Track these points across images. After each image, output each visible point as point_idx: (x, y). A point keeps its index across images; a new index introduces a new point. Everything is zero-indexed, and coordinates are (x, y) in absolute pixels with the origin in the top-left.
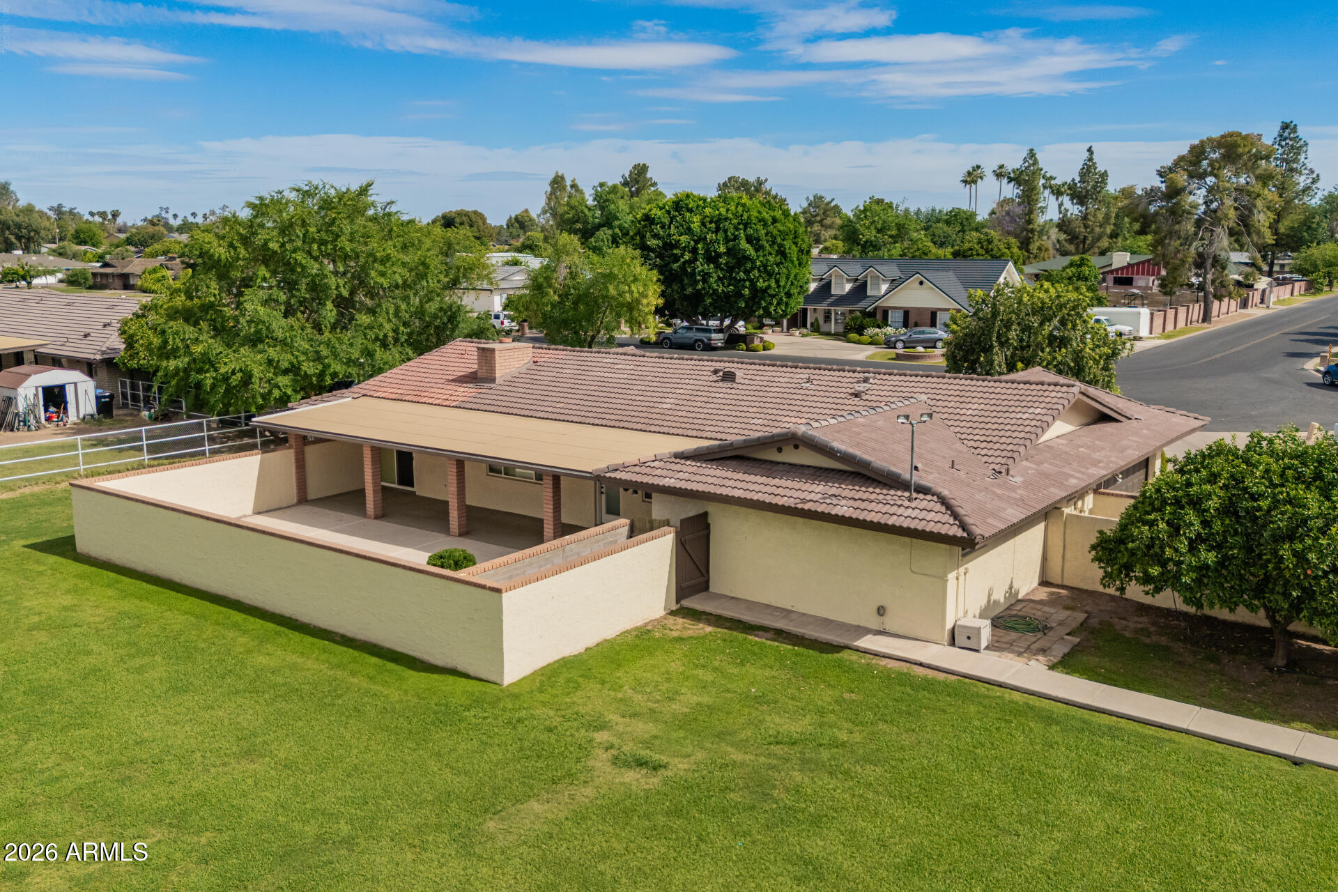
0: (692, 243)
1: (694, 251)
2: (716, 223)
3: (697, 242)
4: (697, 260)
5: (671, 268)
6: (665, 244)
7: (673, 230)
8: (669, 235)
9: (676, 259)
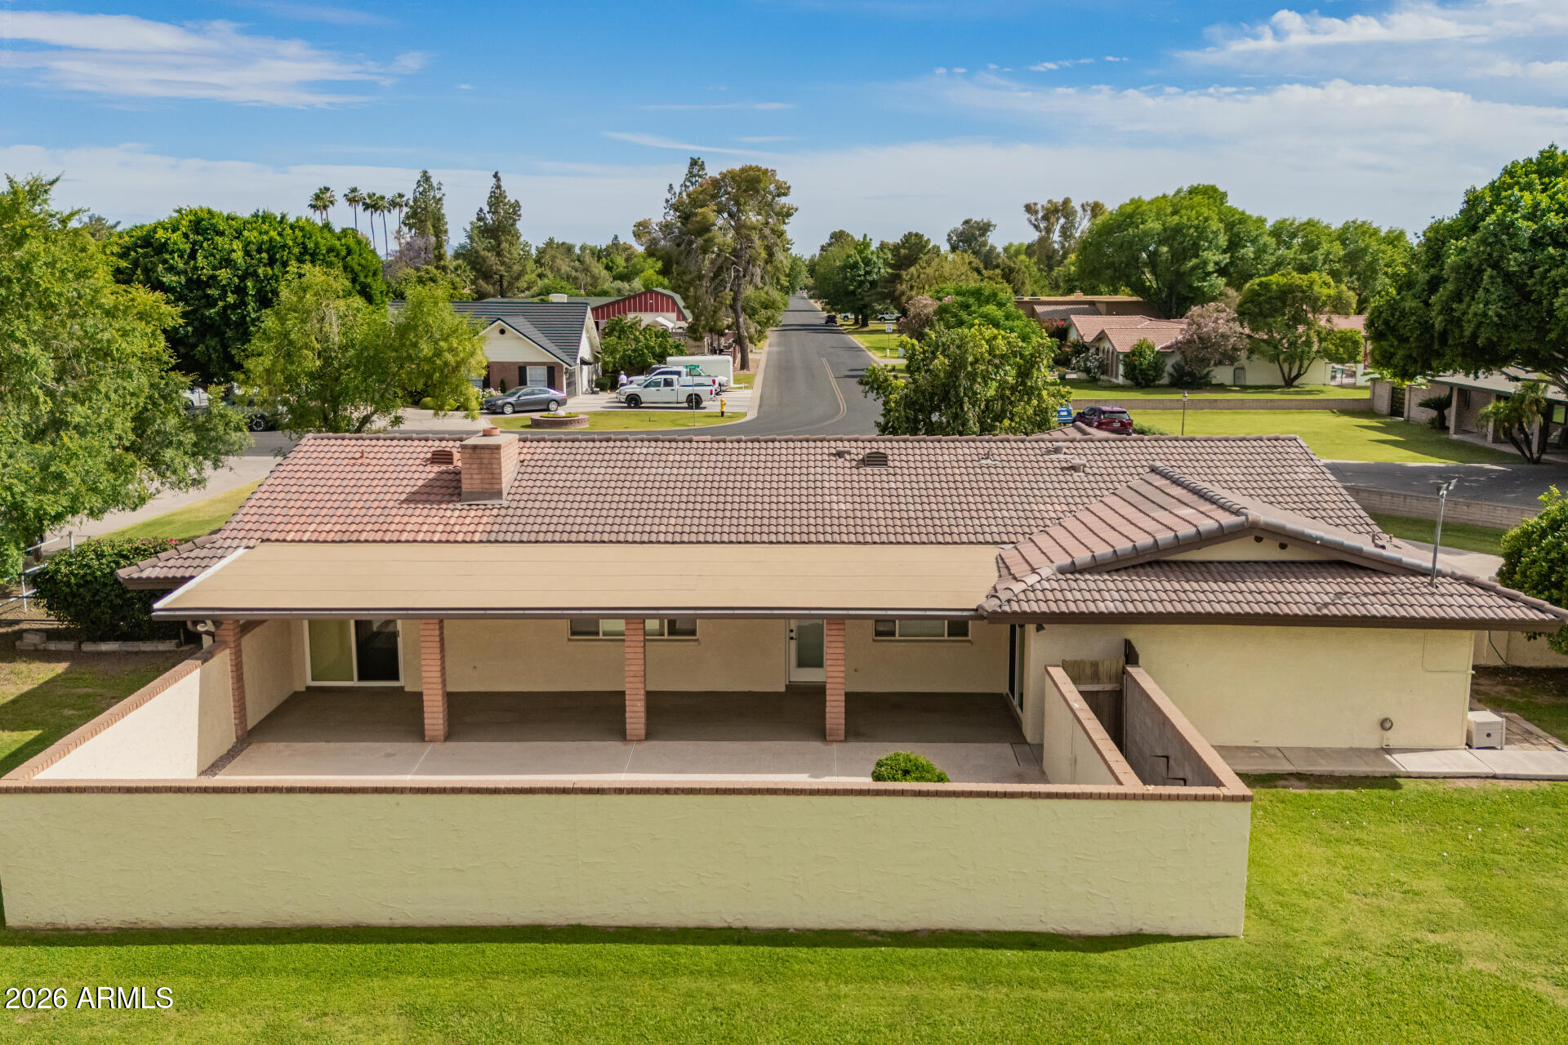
0: (236, 280)
1: (240, 291)
2: (267, 252)
3: (242, 278)
4: (246, 305)
5: (203, 315)
6: (189, 280)
7: (200, 261)
8: (195, 268)
9: (211, 302)
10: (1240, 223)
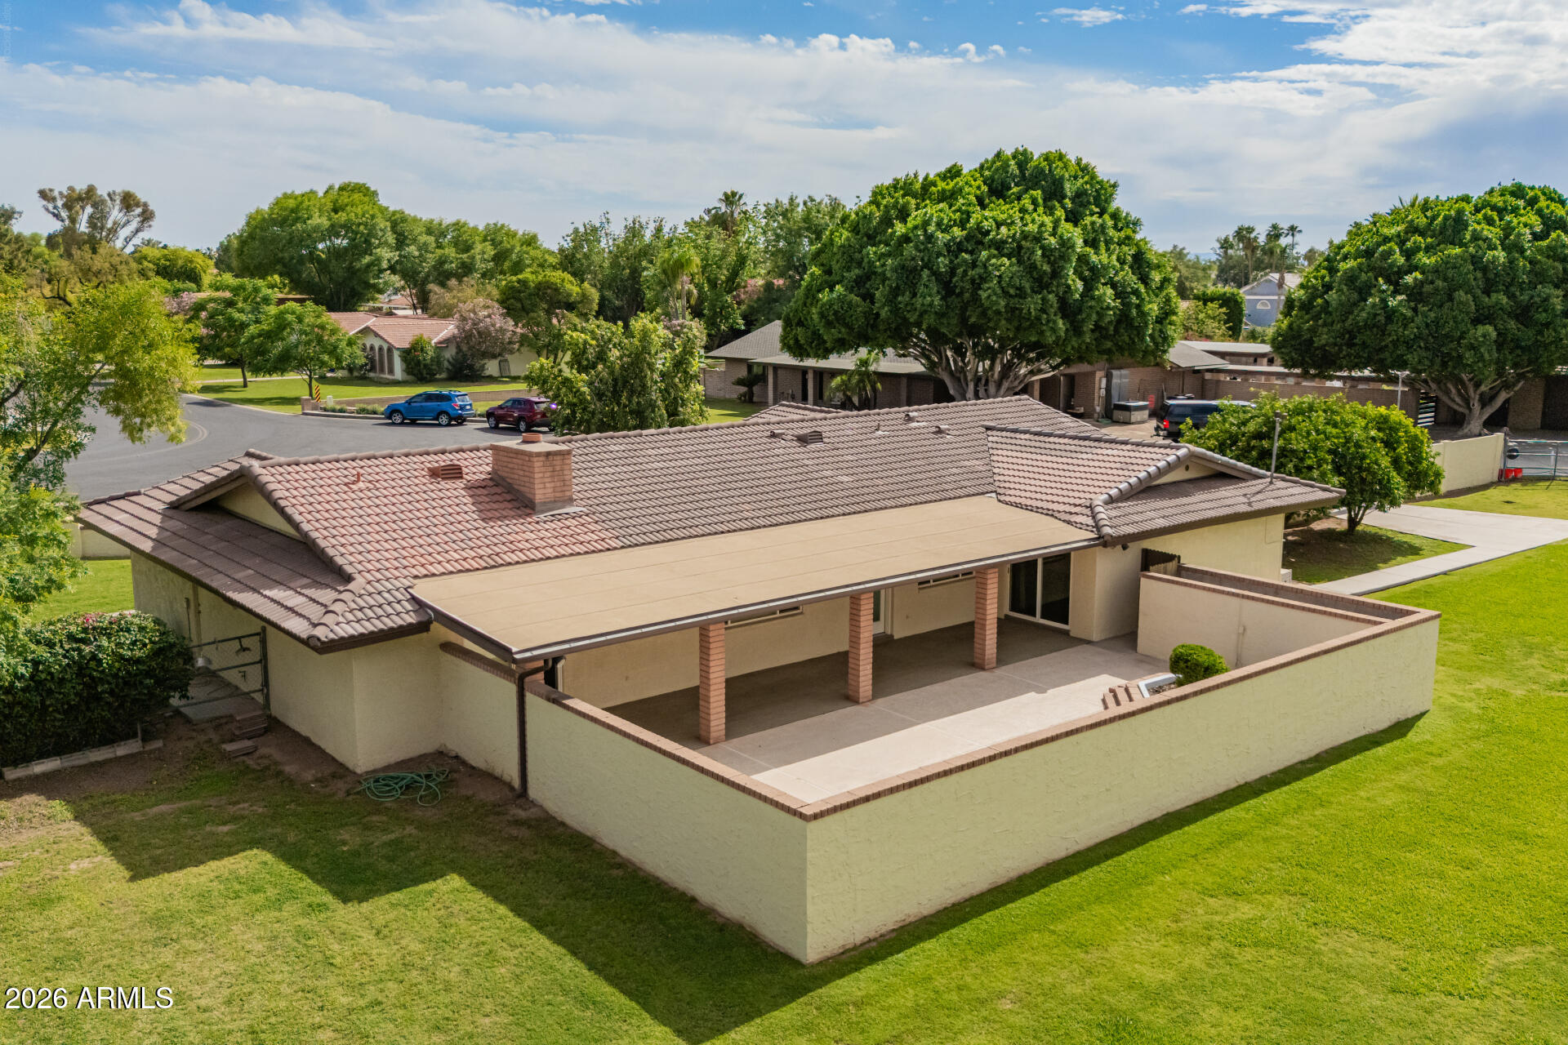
10: (402, 222)
